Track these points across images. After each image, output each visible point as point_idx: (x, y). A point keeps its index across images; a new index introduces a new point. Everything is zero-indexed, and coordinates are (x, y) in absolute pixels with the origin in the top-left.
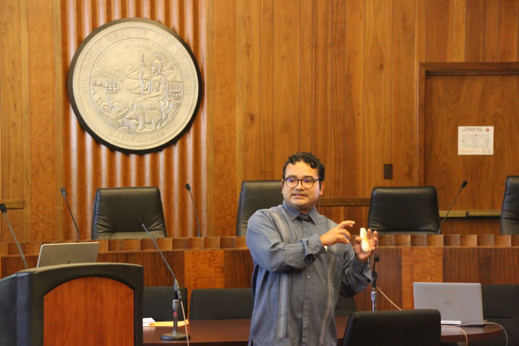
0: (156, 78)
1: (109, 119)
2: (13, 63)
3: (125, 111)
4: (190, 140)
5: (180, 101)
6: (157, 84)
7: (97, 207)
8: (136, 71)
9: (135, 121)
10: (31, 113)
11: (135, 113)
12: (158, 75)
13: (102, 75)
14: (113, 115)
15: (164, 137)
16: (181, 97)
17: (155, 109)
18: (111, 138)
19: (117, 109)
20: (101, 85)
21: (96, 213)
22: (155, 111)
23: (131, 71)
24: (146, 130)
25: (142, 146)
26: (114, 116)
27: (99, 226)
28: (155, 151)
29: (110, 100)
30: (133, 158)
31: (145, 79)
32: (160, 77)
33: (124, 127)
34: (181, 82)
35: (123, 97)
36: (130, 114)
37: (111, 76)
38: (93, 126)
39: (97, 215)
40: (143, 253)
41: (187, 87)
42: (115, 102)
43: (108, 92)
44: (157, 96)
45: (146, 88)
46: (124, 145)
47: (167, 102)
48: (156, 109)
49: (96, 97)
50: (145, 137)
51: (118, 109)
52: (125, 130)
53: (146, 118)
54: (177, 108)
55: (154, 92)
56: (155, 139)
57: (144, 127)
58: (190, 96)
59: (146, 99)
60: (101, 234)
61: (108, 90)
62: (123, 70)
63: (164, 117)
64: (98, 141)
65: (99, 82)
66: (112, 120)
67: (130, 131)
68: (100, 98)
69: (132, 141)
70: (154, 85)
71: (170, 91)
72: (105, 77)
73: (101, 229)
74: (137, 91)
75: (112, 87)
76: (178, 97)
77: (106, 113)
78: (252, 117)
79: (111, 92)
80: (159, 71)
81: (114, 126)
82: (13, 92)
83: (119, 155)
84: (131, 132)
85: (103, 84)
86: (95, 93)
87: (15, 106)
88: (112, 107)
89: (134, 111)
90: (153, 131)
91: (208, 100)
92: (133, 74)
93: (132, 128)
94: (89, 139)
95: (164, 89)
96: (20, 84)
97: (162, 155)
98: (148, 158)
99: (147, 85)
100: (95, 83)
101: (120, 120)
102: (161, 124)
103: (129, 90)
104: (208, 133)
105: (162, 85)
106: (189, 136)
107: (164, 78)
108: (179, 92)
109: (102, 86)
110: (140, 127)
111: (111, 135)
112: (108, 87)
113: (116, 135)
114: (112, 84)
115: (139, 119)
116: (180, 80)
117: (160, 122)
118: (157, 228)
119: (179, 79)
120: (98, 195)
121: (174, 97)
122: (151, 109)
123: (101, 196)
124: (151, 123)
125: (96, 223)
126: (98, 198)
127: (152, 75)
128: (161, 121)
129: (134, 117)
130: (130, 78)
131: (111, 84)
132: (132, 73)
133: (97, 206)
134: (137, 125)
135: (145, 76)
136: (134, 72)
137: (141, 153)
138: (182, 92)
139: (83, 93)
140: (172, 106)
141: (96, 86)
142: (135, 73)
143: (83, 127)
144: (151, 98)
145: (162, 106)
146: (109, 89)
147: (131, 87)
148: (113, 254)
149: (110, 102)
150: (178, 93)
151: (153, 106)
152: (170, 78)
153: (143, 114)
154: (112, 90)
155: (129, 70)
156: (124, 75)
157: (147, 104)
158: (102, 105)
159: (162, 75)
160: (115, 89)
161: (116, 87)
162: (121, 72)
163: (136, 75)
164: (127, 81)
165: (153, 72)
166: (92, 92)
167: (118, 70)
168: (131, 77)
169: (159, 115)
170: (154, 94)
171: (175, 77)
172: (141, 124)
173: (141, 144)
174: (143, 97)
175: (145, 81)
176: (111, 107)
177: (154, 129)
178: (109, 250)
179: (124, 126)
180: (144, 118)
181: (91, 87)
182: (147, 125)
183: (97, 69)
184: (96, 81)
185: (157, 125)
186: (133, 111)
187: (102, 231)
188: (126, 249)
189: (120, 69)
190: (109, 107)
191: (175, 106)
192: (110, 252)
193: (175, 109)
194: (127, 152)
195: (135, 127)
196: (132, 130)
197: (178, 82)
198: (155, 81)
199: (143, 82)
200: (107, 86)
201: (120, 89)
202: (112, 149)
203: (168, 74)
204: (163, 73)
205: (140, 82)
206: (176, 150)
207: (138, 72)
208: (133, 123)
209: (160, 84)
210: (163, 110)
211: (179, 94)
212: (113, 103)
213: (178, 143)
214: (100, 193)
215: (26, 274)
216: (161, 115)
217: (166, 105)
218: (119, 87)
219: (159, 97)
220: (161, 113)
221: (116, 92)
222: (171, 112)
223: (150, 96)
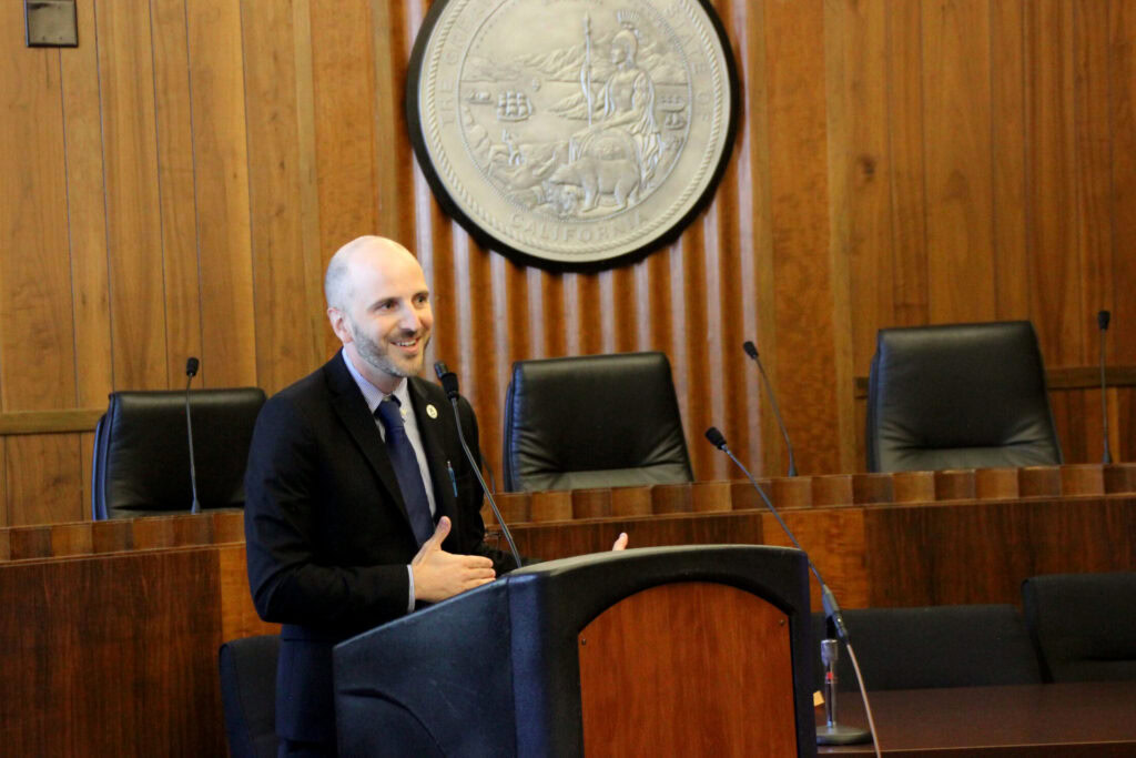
0: (622, 76)
1: (509, 187)
2: (276, 58)
3: (549, 163)
4: (711, 226)
5: (685, 133)
6: (625, 93)
7: (516, 410)
8: (573, 60)
9: (574, 188)
10: (320, 181)
11: (573, 169)
12: (627, 69)
13: (490, 75)
14: (519, 174)
15: (647, 226)
16: (685, 123)
17: (621, 154)
18: (515, 233)
19: (528, 160)
20: (487, 101)
21: (516, 425)
22: (622, 162)
23: (559, 63)
24: (600, 210)
25: (593, 251)
26: (520, 180)
27: (523, 458)
28: (624, 263)
29: (510, 138)
30: (571, 283)
31: (596, 81)
32: (632, 73)
33: (547, 206)
34: (686, 84)
35: (544, 127)
36: (562, 171)
37: (510, 77)
38: (471, 207)
39: (518, 428)
41: (701, 94)
42: (523, 143)
43: (505, 118)
44: (627, 122)
45: (599, 103)
46: (547, 250)
47: (653, 137)
48: (624, 157)
49: (476, 132)
50: (600, 229)
51: (532, 161)
52: (549, 211)
53: (600, 180)
54: (677, 150)
55: (618, 113)
56: (623, 232)
57: (595, 203)
58: (710, 119)
59: (598, 131)
60: (531, 478)
61: (504, 113)
62: (541, 61)
63: (644, 175)
65: (483, 95)
66: (517, 187)
67: (563, 214)
68: (487, 135)
69: (567, 241)
70: (618, 94)
71: (660, 107)
72: (496, 80)
73: (527, 465)
74: (577, 111)
75: (514, 104)
76: (678, 122)
77: (502, 172)
78: (868, 165)
79: (512, 117)
80: (630, 58)
81: (521, 204)
82: (276, 129)
83: (535, 277)
84: (565, 218)
85: (493, 98)
86: (473, 123)
87: (282, 165)
88: (516, 155)
89: (571, 164)
90: (619, 213)
91: (755, 128)
92: (567, 68)
93: (566, 206)
94: (460, 239)
95: (644, 104)
96: (293, 111)
97: (642, 274)
98: (607, 281)
99: (601, 94)
100: (473, 98)
101: (536, 188)
102: (638, 193)
103: (557, 111)
104: (756, 213)
105: (637, 94)
106: (709, 223)
107: (642, 75)
108: (682, 110)
109: (491, 103)
110: (586, 203)
111: (515, 227)
112: (504, 106)
113: (527, 227)
114: (514, 97)
115: (584, 184)
116: (682, 80)
117: (635, 190)
119: (680, 76)
120: (518, 377)
121: (670, 123)
122: (613, 156)
123: (524, 381)
124: (612, 193)
125: (514, 449)
126: (518, 385)
127: (613, 69)
128: (638, 185)
129: (570, 180)
130: (557, 80)
131: (511, 97)
132: (562, 66)
133: (517, 405)
134: (580, 199)
135: (594, 72)
136: (569, 63)
137: (589, 270)
138: (689, 108)
139: (445, 123)
140: (663, 145)
141: (474, 103)
142: (571, 67)
143: (447, 210)
144: (613, 130)
145: (640, 148)
146: (509, 109)
147: (562, 102)
149: (510, 142)
150: (679, 111)
151: (617, 149)
152: (658, 74)
153: (594, 170)
154: (516, 113)
155: (557, 58)
156: (544, 72)
157: (601, 145)
158: (491, 153)
159: (637, 68)
160: (522, 109)
161: (525, 104)
162: (536, 65)
163: (572, 72)
164: (553, 89)
165: (615, 60)
166: (467, 119)
167: (527, 61)
168: (562, 75)
169: (633, 171)
170: (618, 118)
171: (671, 73)
172: (588, 196)
173: (589, 246)
174: (591, 127)
175: (596, 86)
176: (513, 153)
177: (621, 206)
179: (546, 202)
180: (596, 179)
181: (464, 108)
182: (604, 199)
183: (476, 61)
184: (474, 91)
185: (628, 195)
186: (567, 162)
187: (531, 469)
189: (533, 57)
190: (509, 155)
191: (674, 146)
193: (671, 153)
194: (554, 269)
195: (574, 204)
196: (567, 211)
197: (677, 84)
198: (621, 84)
199: (592, 89)
200: (501, 102)
201: (534, 110)
202: (520, 261)
203: (652, 64)
204: (639, 63)
205: (584, 87)
206: (677, 257)
207: (577, 62)
208: (569, 193)
209: (633, 91)
210: (642, 157)
211: (682, 114)
212: (517, 146)
213: (682, 241)
214: (522, 372)
215: (531, 578)
216: (636, 169)
217: (649, 143)
218: (532, 105)
219: (630, 126)
220: (639, 166)
221: (524, 117)
222: (664, 162)
223: (609, 122)
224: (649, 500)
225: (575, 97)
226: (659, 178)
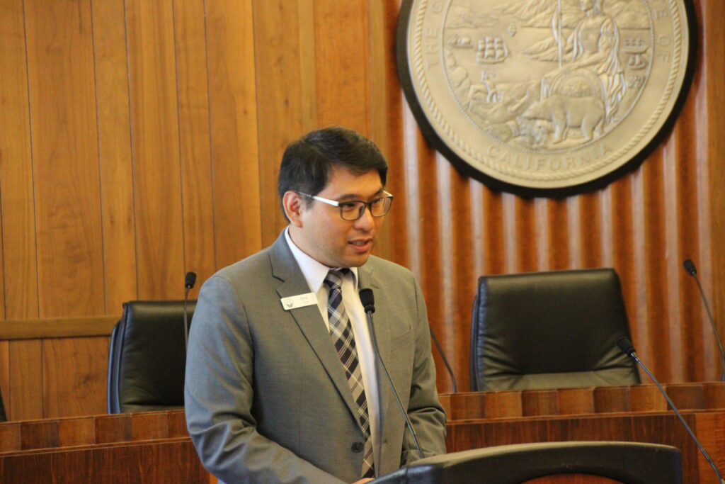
0: (590, 22)
1: (487, 122)
2: (281, 8)
3: (522, 100)
4: (669, 158)
5: (646, 72)
6: (592, 37)
7: (481, 319)
8: (546, 9)
9: (545, 123)
10: (320, 116)
11: (545, 106)
12: (594, 16)
13: (471, 22)
14: (495, 111)
15: (610, 156)
16: (647, 64)
17: (588, 92)
18: (491, 162)
19: (504, 98)
20: (468, 46)
21: (481, 332)
22: (589, 99)
23: (533, 11)
24: (568, 142)
25: (562, 179)
26: (497, 115)
27: (487, 362)
28: (589, 189)
29: (488, 78)
30: (542, 207)
31: (566, 27)
32: (599, 19)
33: (520, 139)
34: (649, 29)
35: (517, 69)
36: (534, 107)
37: (490, 24)
38: (453, 139)
39: (482, 335)
40: (600, 420)
41: (661, 39)
42: (500, 82)
43: (484, 60)
44: (594, 63)
45: (569, 47)
46: (520, 178)
47: (617, 76)
48: (590, 95)
49: (458, 73)
50: (568, 159)
51: (508, 99)
52: (522, 143)
53: (568, 116)
54: (639, 88)
55: (586, 56)
56: (589, 162)
57: (564, 136)
58: (669, 61)
59: (567, 72)
60: (494, 379)
61: (483, 56)
62: (517, 9)
63: (609, 110)
64: (463, 171)
65: (464, 40)
66: (494, 122)
67: (535, 146)
68: (467, 76)
69: (538, 169)
70: (586, 38)
71: (623, 50)
72: (476, 27)
73: (490, 368)
74: (549, 54)
75: (492, 48)
76: (641, 63)
77: (481, 109)
79: (490, 60)
80: (598, 5)
81: (497, 137)
82: (281, 71)
83: (510, 202)
84: (536, 149)
85: (472, 44)
86: (455, 65)
87: (287, 102)
88: (493, 94)
89: (542, 101)
90: (585, 145)
91: (712, 66)
92: (539, 16)
93: (538, 139)
94: (443, 167)
95: (610, 47)
96: (296, 53)
97: (606, 199)
98: (574, 205)
99: (570, 40)
100: (456, 43)
101: (511, 123)
102: (602, 127)
103: (531, 54)
104: (711, 143)
105: (604, 38)
106: (668, 153)
107: (608, 21)
108: (645, 52)
109: (472, 47)
110: (556, 136)
111: (493, 157)
112: (483, 50)
113: (502, 156)
114: (493, 42)
115: (554, 119)
116: (644, 25)
117: (601, 124)
118: (616, 362)
119: (643, 21)
120: (482, 290)
121: (633, 64)
122: (581, 94)
123: (488, 294)
124: (579, 127)
125: (479, 354)
126: (483, 297)
127: (581, 15)
128: (603, 119)
129: (541, 115)
130: (531, 26)
131: (489, 42)
132: (536, 14)
133: (481, 315)
134: (550, 132)
135: (565, 19)
136: (541, 11)
137: (558, 196)
138: (650, 51)
139: (430, 65)
140: (626, 84)
141: (458, 48)
142: (543, 14)
143: (432, 142)
144: (580, 71)
145: (605, 86)
146: (487, 53)
147: (535, 46)
148: (533, 423)
149: (488, 82)
150: (641, 54)
151: (584, 88)
152: (623, 20)
153: (563, 106)
154: (493, 56)
155: (531, 7)
156: (519, 19)
157: (571, 84)
158: (471, 92)
159: (604, 14)
160: (499, 53)
161: (502, 48)
162: (512, 13)
163: (545, 19)
164: (527, 34)
165: (583, 8)
166: (449, 62)
167: (504, 10)
168: (535, 22)
169: (598, 106)
170: (586, 59)
171: (634, 18)
172: (558, 130)
173: (559, 174)
174: (561, 68)
175: (566, 31)
176: (491, 92)
177: (587, 138)
178: (524, 414)
179: (519, 135)
180: (565, 114)
181: (447, 52)
182: (572, 132)
183: (459, 10)
184: (457, 36)
185: (594, 129)
186: (539, 100)
187: (495, 371)
188: (561, 412)
189: (510, 6)
190: (487, 93)
191: (636, 86)
192: (527, 419)
193: (634, 91)
194: (527, 195)
195: (545, 137)
196: (538, 143)
197: (640, 29)
198: (588, 29)
199: (562, 34)
200: (480, 47)
201: (510, 53)
202: (495, 187)
203: (617, 11)
204: (606, 10)
205: (555, 32)
206: (638, 184)
207: (549, 10)
208: (540, 127)
209: (600, 36)
210: (607, 94)
211: (644, 55)
212: (494, 86)
213: (643, 170)
214: (486, 286)
215: (428, 468)
216: (602, 106)
217: (613, 82)
218: (508, 48)
219: (598, 66)
220: (604, 103)
221: (501, 59)
222: (626, 99)
223: (577, 64)
224: (592, 400)
225: (547, 42)
226: (622, 113)
